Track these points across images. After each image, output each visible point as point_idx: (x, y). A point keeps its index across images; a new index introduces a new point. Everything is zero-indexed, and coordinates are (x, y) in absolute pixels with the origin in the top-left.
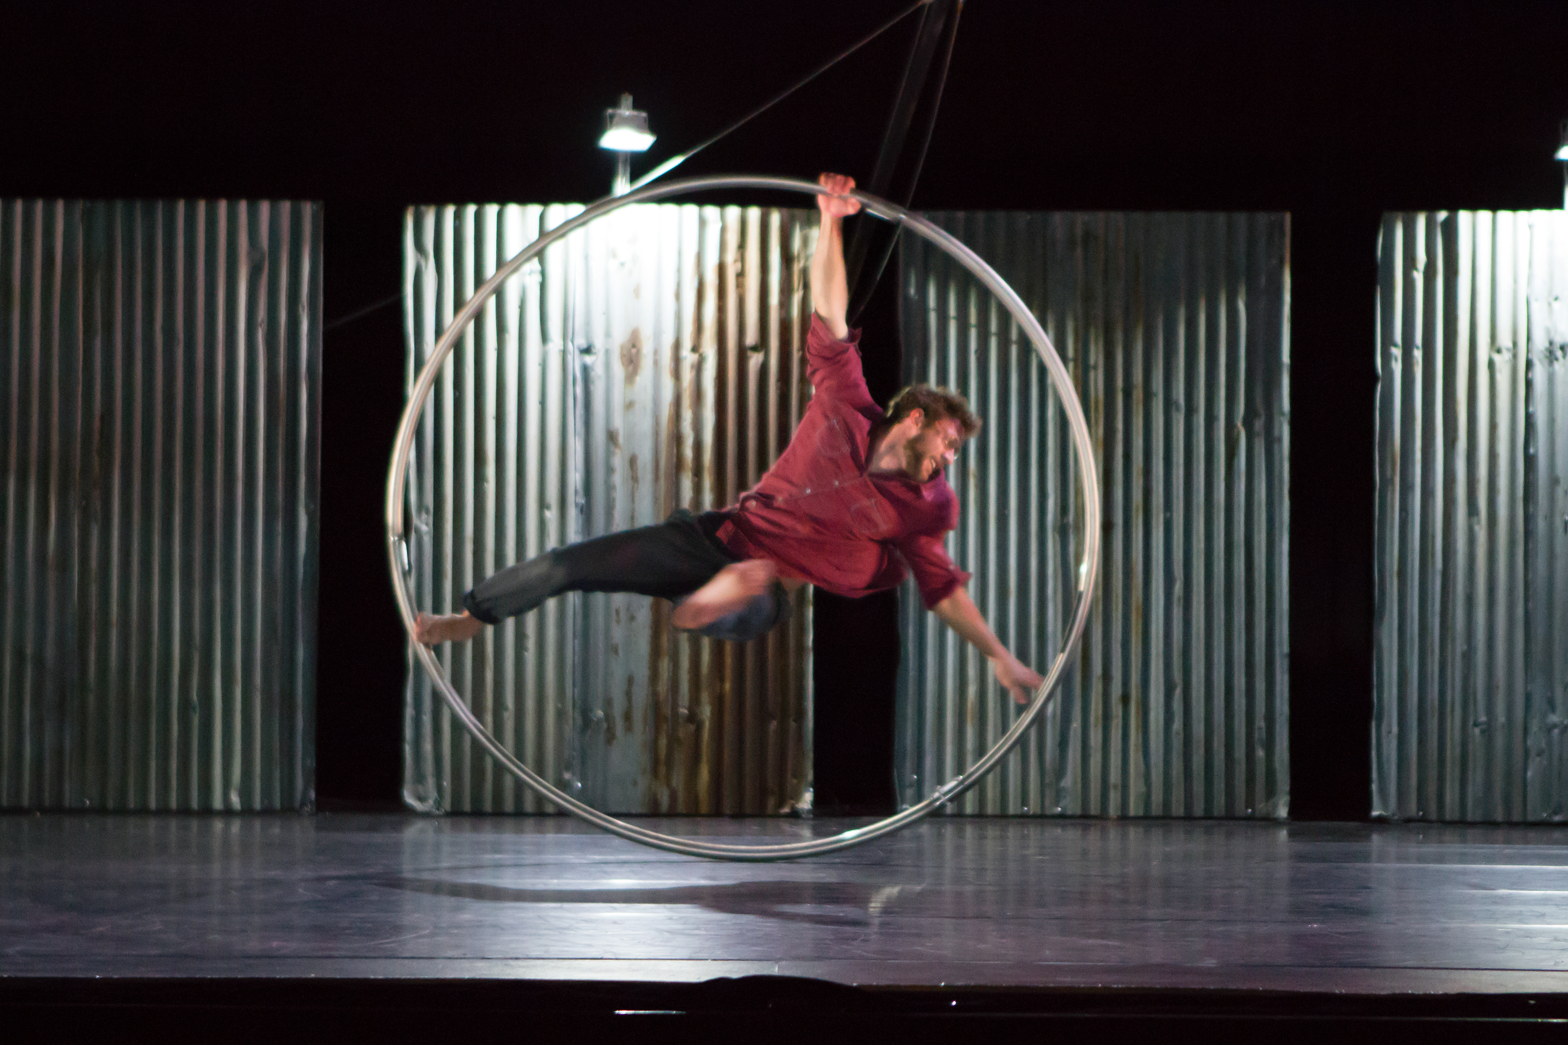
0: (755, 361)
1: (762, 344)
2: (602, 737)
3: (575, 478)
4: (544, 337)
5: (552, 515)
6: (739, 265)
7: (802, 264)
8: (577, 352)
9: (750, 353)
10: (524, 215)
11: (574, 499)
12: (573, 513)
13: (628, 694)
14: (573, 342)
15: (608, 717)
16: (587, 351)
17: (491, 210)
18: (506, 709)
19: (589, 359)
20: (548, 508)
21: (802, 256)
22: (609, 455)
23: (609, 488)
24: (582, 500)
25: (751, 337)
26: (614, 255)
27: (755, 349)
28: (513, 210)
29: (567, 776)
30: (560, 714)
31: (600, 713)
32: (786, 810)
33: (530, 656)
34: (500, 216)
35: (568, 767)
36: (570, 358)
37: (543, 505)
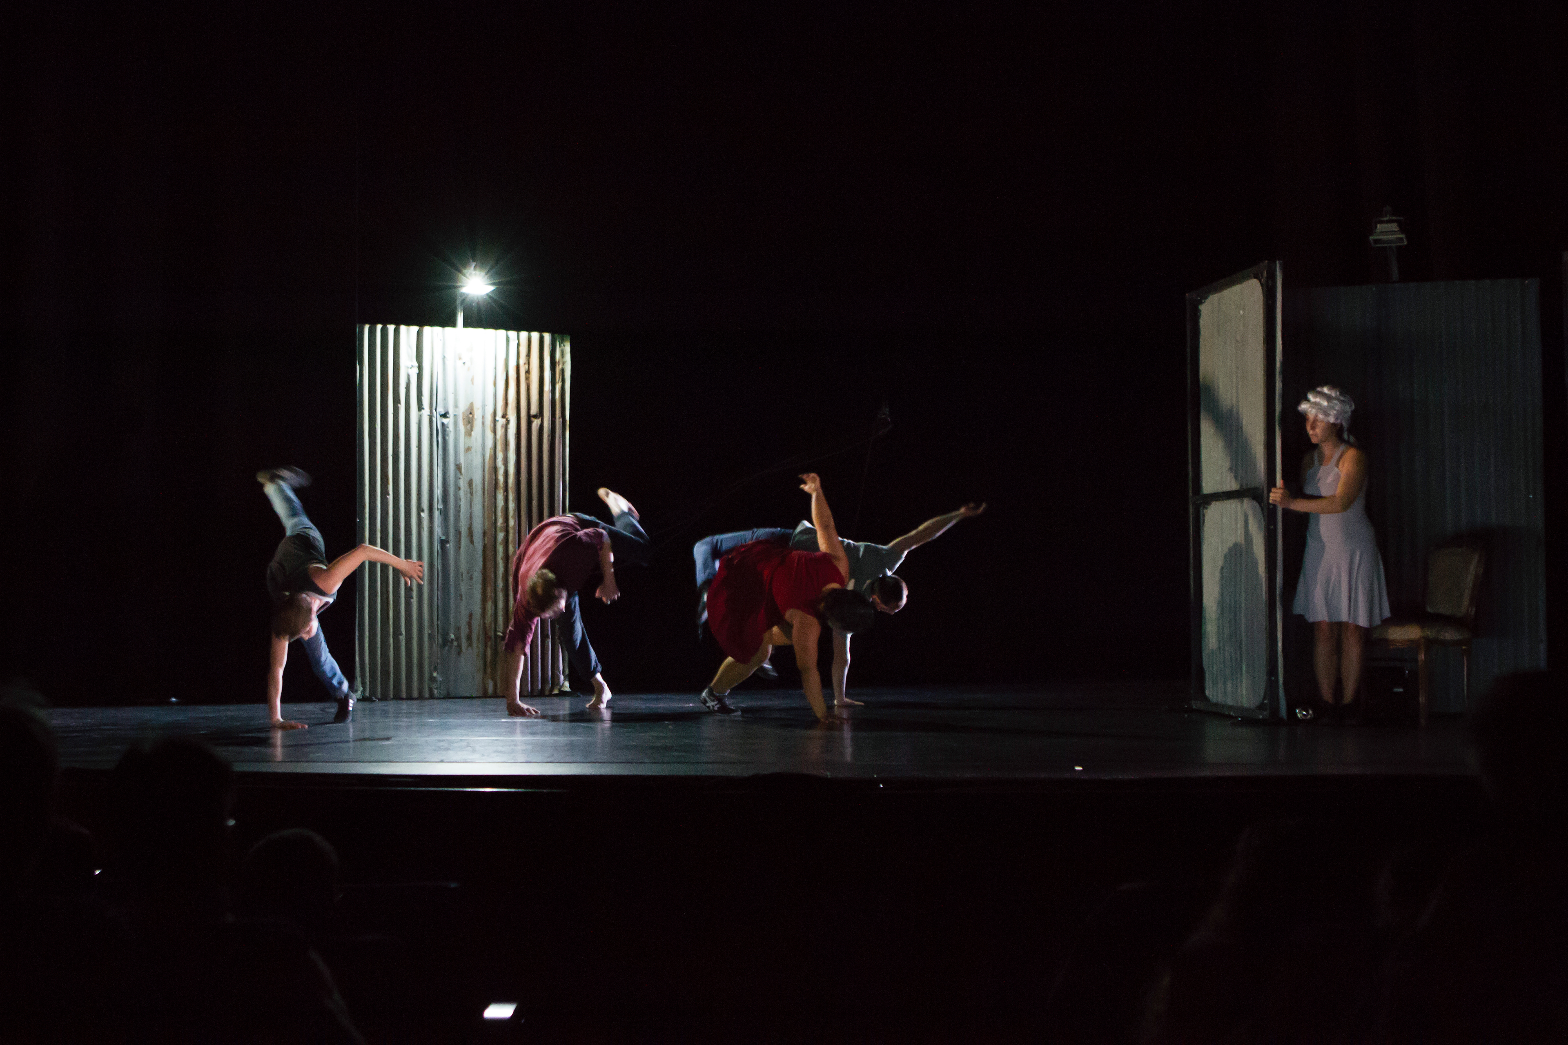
0: (536, 423)
1: (540, 414)
2: (454, 651)
3: (438, 492)
4: (420, 407)
5: (425, 515)
6: (527, 366)
7: (561, 366)
8: (438, 416)
9: (533, 419)
10: (408, 331)
11: (438, 505)
12: (436, 513)
13: (469, 624)
14: (436, 410)
15: (458, 638)
16: (445, 416)
17: (391, 328)
18: (401, 634)
19: (445, 421)
20: (423, 511)
21: (561, 362)
22: (457, 479)
23: (457, 499)
24: (441, 507)
25: (534, 410)
26: (460, 358)
27: (535, 417)
28: (403, 328)
29: (435, 674)
30: (431, 636)
31: (452, 636)
32: (556, 692)
33: (414, 601)
34: (397, 332)
35: (435, 669)
36: (434, 419)
37: (420, 509)
